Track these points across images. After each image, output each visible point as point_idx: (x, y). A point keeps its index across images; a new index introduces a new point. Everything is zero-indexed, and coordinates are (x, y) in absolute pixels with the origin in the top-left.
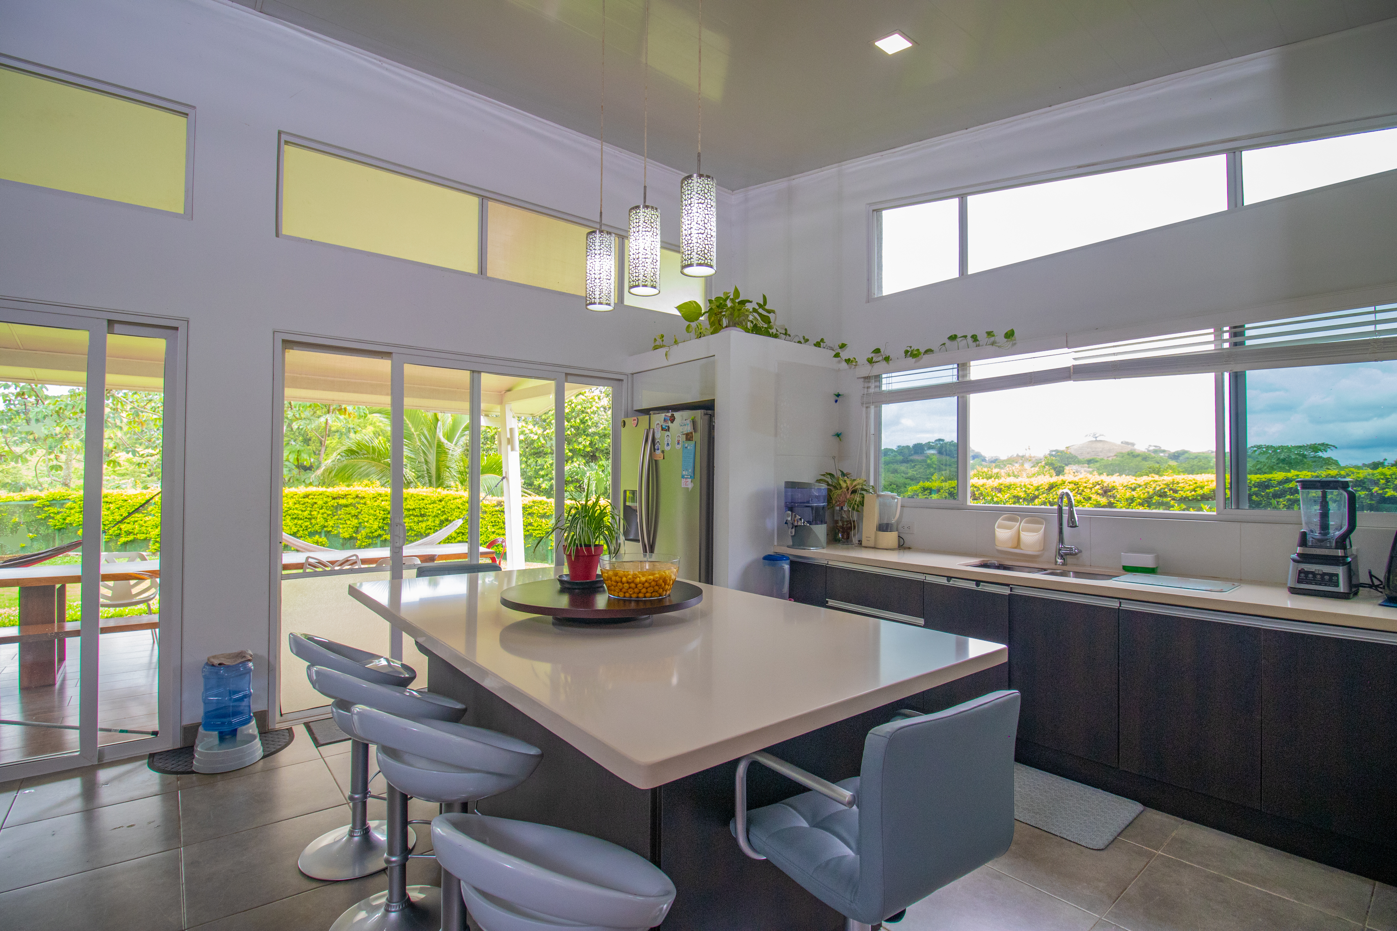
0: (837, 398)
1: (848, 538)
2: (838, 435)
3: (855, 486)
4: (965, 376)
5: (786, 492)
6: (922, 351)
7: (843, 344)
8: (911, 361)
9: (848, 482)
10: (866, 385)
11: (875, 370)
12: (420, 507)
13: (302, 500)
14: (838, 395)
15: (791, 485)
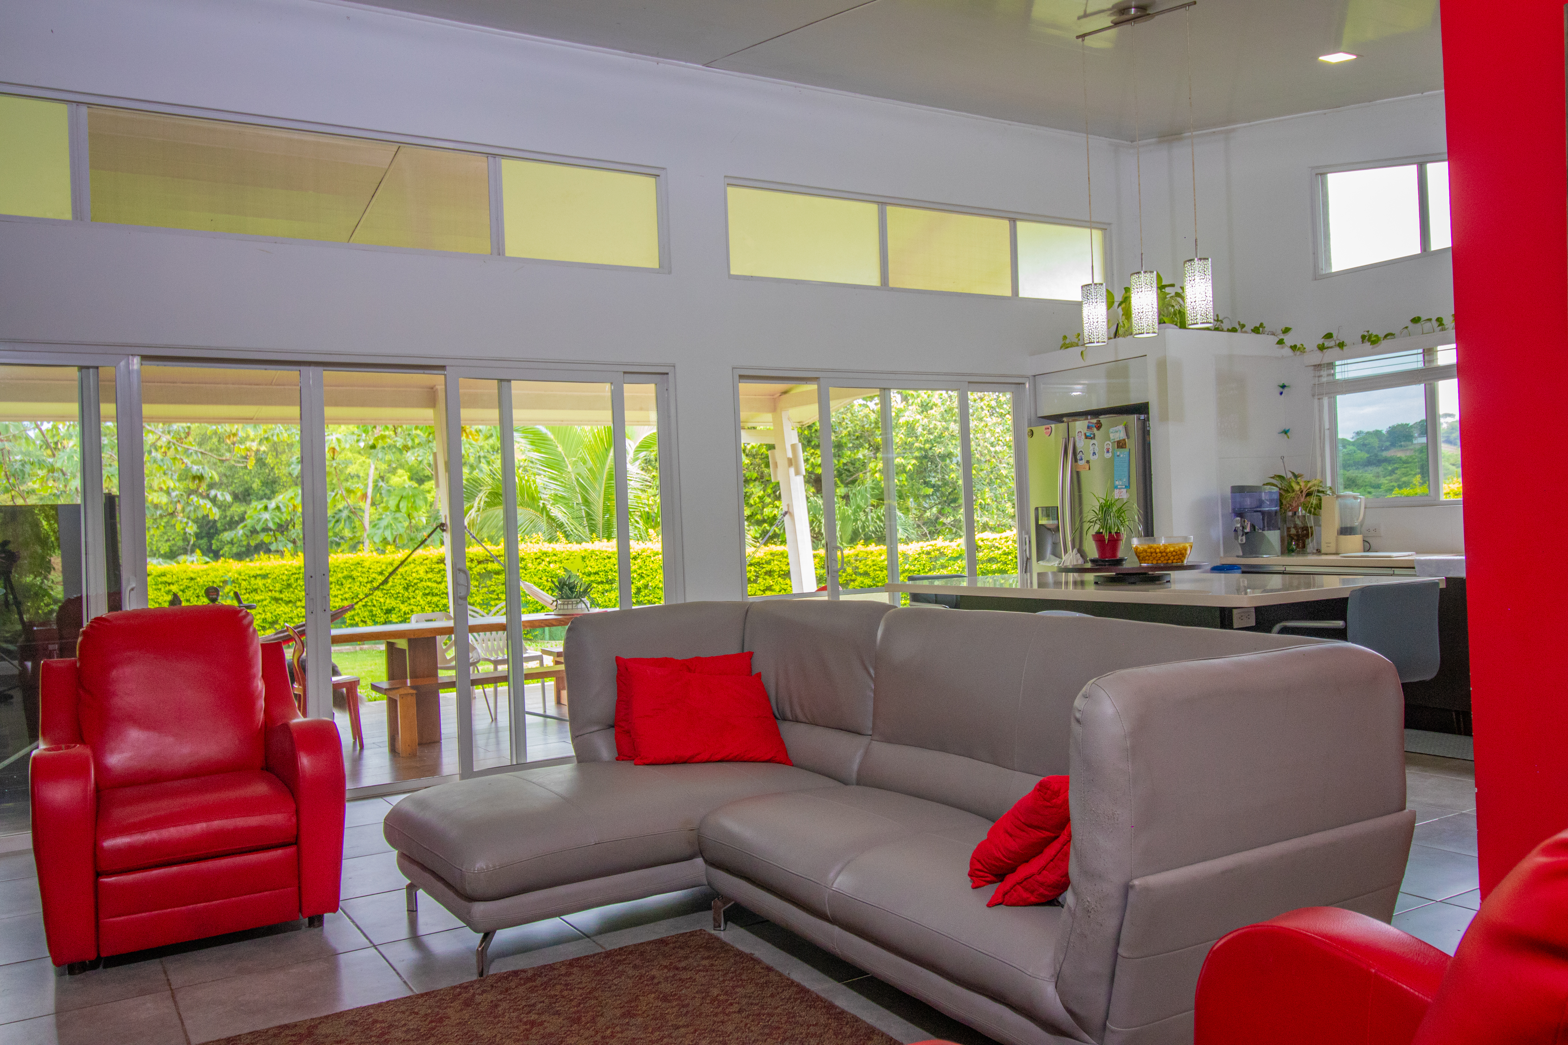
0: (1281, 390)
1: (1304, 546)
2: (1285, 432)
3: (1310, 488)
4: (1431, 361)
5: (1233, 498)
6: (1382, 335)
7: (1286, 328)
8: (1367, 345)
9: (1302, 484)
10: (1317, 374)
11: (1327, 356)
12: (606, 569)
13: (437, 566)
14: (1284, 387)
15: (1238, 490)
